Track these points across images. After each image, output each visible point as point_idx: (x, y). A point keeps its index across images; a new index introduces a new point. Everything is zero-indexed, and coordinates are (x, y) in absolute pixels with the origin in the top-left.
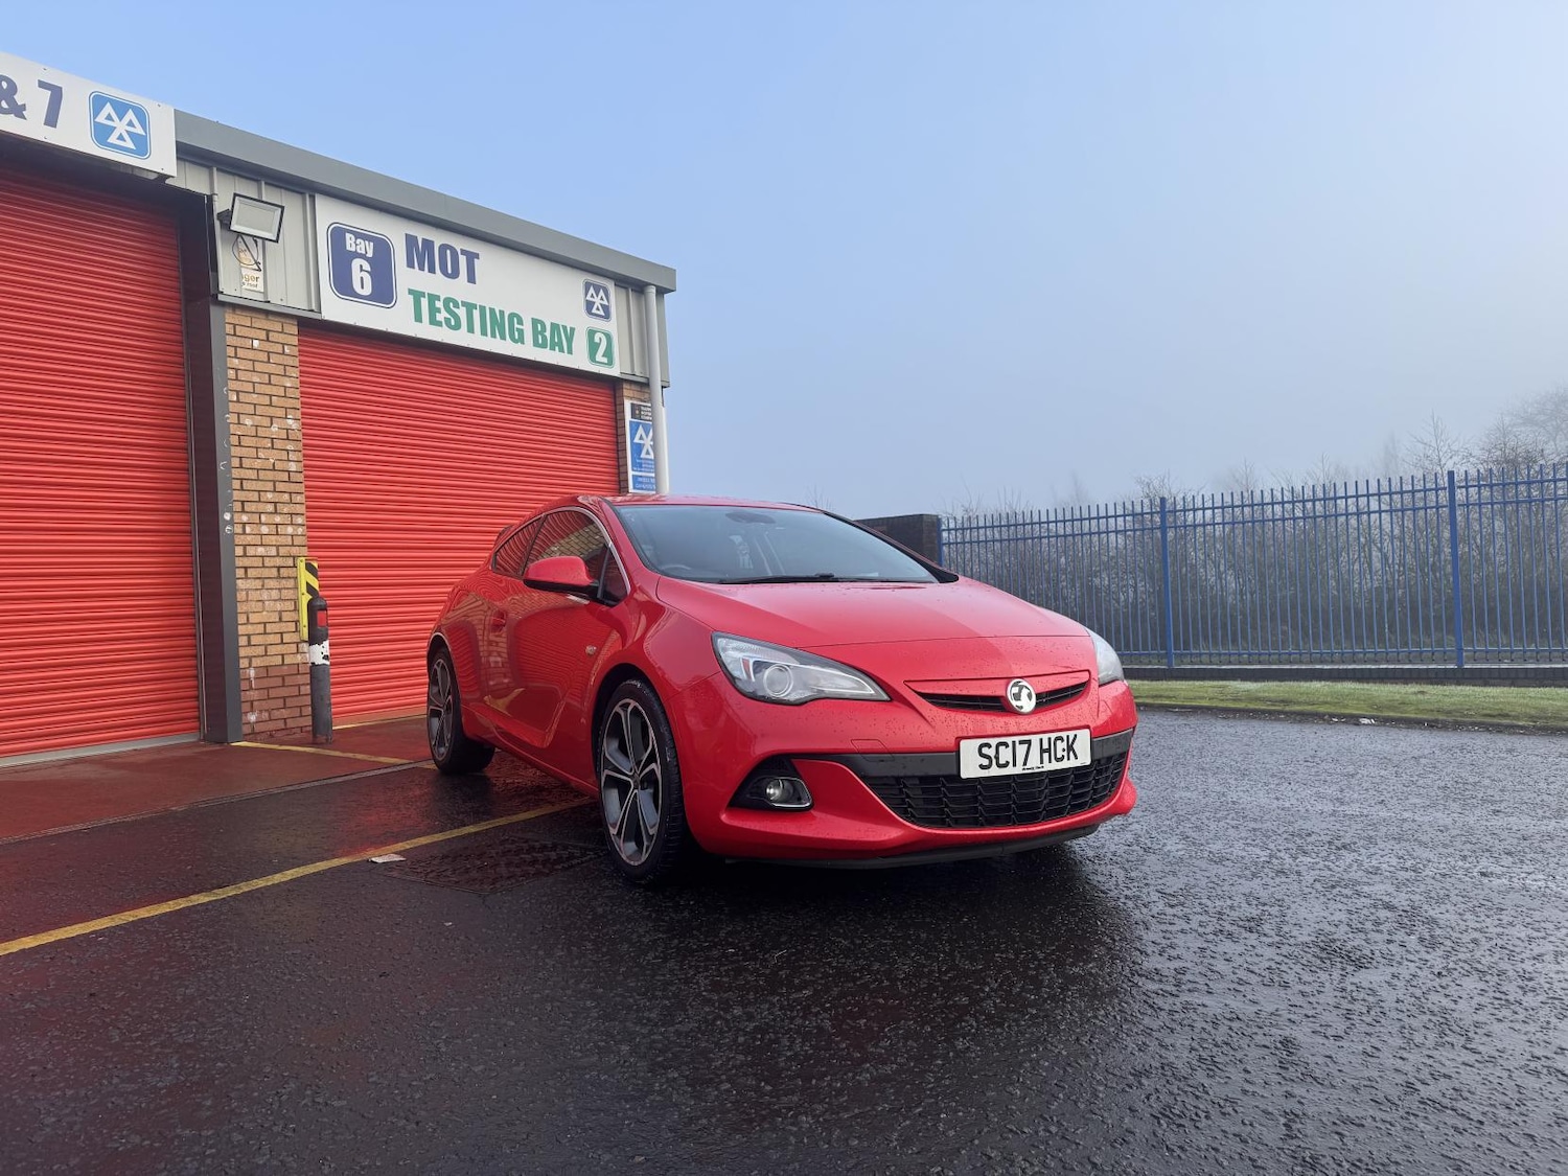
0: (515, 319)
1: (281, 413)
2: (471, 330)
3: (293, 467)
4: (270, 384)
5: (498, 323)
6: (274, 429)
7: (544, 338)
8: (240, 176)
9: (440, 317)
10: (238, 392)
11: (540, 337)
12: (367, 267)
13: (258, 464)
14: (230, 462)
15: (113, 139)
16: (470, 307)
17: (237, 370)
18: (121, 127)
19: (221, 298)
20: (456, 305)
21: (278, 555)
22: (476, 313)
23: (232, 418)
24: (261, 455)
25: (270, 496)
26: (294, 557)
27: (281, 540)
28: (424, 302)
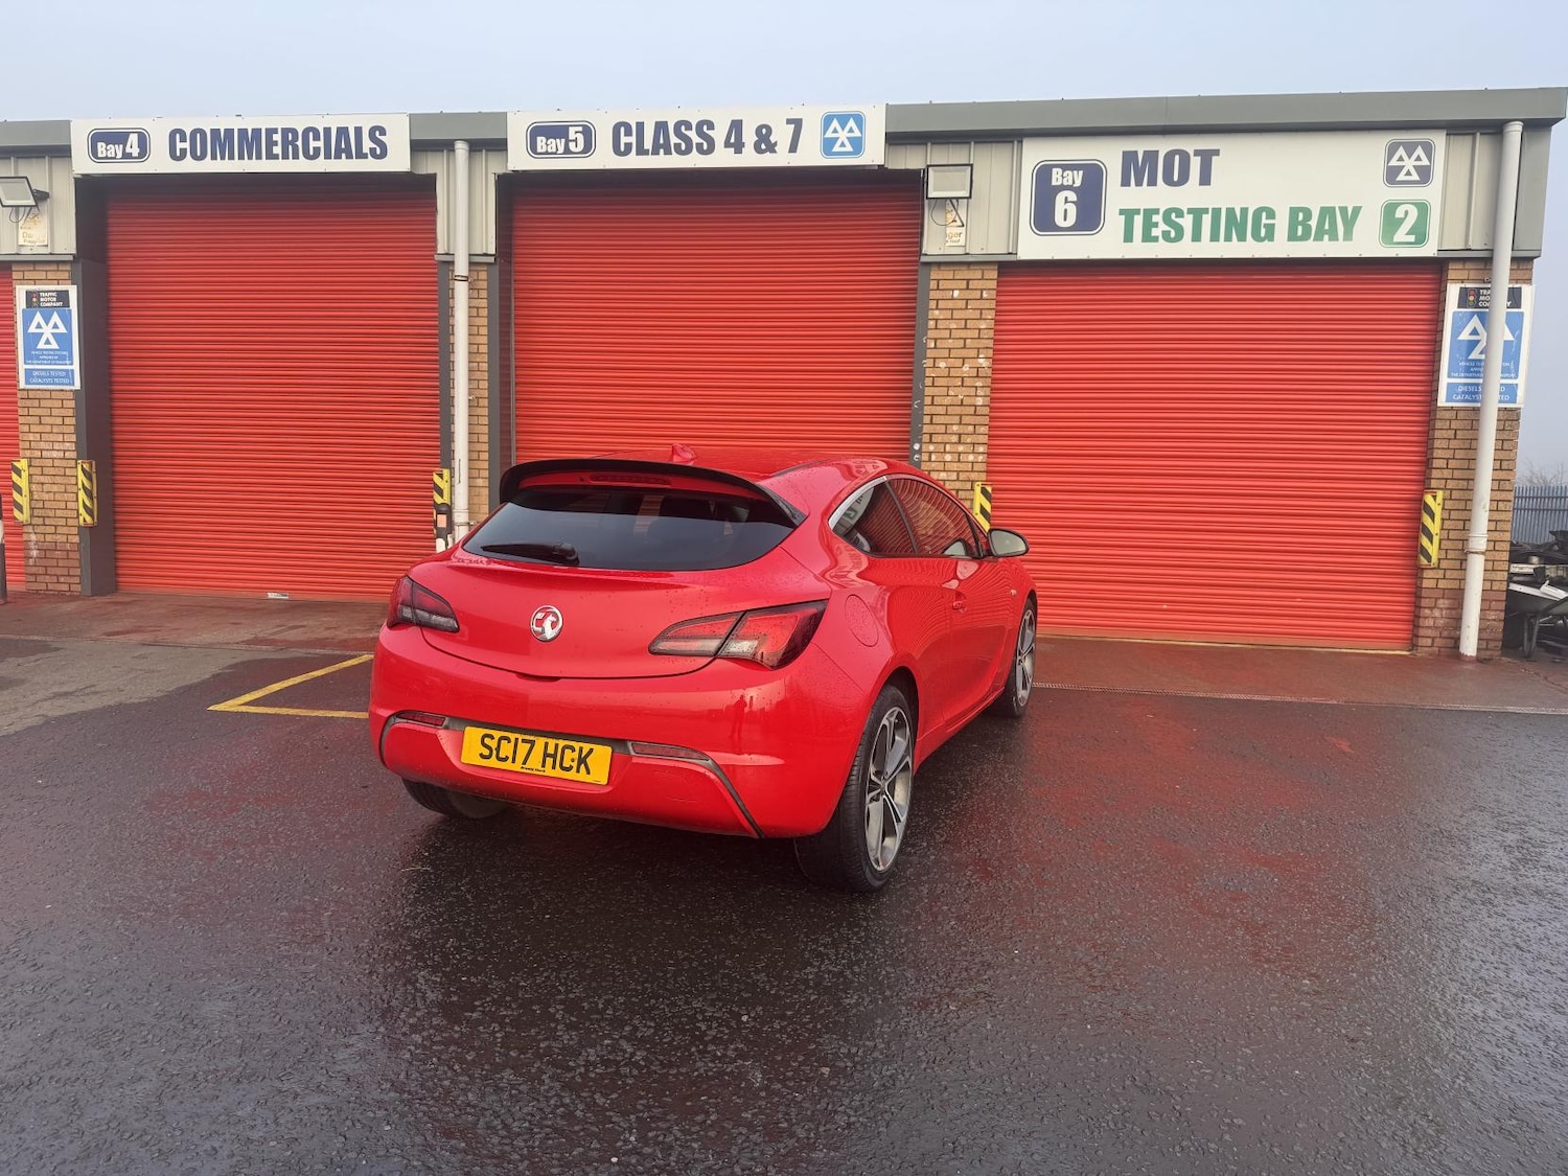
0: (1264, 214)
1: (973, 353)
2: (1196, 237)
3: (980, 401)
4: (965, 328)
5: (1235, 223)
6: (966, 368)
7: (1307, 229)
8: (953, 143)
9: (1156, 232)
10: (936, 340)
11: (1300, 228)
12: (1073, 196)
13: (947, 401)
14: (923, 401)
15: (836, 148)
16: (1197, 214)
17: (937, 320)
18: (843, 135)
19: (923, 259)
20: (1180, 213)
21: (958, 480)
22: (1207, 219)
23: (928, 363)
24: (951, 393)
25: (955, 428)
26: (972, 481)
27: (962, 467)
28: (1138, 220)
